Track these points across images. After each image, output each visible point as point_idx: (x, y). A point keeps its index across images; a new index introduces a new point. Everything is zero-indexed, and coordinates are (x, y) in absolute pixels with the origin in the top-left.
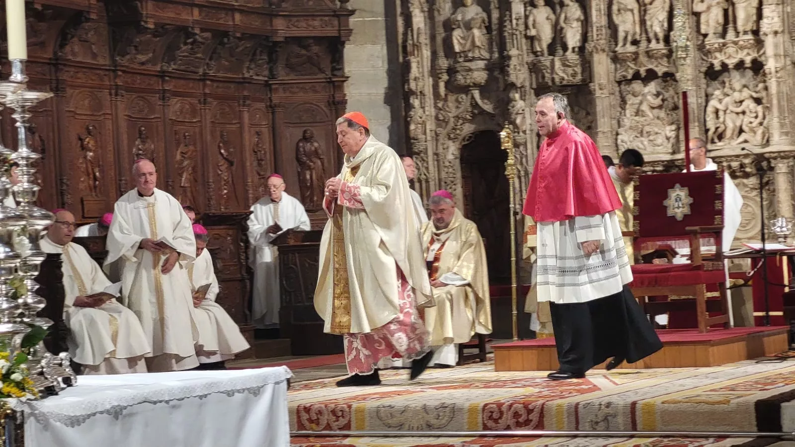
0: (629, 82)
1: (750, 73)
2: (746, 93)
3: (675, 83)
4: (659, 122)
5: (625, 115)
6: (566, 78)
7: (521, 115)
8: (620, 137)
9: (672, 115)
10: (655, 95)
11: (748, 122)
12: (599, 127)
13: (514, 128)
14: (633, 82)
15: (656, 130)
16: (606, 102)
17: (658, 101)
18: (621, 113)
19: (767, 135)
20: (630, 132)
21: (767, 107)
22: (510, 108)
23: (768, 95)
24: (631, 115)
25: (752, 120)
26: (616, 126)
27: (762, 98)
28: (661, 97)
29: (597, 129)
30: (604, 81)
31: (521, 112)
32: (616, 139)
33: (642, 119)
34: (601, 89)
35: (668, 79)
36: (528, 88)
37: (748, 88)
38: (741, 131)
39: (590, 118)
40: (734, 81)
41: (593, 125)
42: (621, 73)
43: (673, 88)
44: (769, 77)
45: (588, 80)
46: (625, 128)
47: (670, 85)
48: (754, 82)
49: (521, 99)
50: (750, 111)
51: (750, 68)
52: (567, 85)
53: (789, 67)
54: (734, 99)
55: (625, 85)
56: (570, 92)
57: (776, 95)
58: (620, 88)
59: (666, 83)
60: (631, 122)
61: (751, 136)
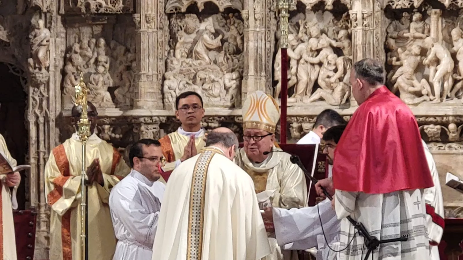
0: (181, 15)
1: (329, 17)
2: (324, 40)
3: (237, 21)
4: (216, 67)
5: (174, 56)
6: (104, 4)
7: (46, 47)
8: (167, 82)
9: (233, 60)
10: (212, 33)
11: (325, 76)
12: (142, 68)
13: (35, 64)
14: (186, 15)
15: (213, 77)
16: (153, 39)
17: (216, 42)
18: (169, 53)
19: (347, 93)
20: (180, 77)
21: (350, 60)
22: (30, 36)
23: (350, 45)
24: (182, 57)
25: (331, 74)
26: (163, 68)
27: (344, 48)
28: (220, 37)
29: (140, 71)
30: (152, 13)
31: (45, 43)
32: (163, 85)
33: (196, 62)
34: (147, 22)
35: (231, 15)
36: (55, 14)
37: (327, 34)
38: (316, 86)
39: (130, 56)
40: (309, 24)
41: (134, 64)
42: (172, 4)
43: (236, 28)
44: (354, 24)
45: (132, 10)
46: (174, 71)
47: (232, 23)
48: (334, 28)
49: (46, 27)
50: (328, 63)
51: (331, 11)
52: (105, 14)
53: (379, 14)
54: (309, 47)
55: (176, 19)
56: (105, 22)
57: (361, 46)
58: (170, 22)
59: (228, 21)
60: (182, 65)
61: (328, 93)
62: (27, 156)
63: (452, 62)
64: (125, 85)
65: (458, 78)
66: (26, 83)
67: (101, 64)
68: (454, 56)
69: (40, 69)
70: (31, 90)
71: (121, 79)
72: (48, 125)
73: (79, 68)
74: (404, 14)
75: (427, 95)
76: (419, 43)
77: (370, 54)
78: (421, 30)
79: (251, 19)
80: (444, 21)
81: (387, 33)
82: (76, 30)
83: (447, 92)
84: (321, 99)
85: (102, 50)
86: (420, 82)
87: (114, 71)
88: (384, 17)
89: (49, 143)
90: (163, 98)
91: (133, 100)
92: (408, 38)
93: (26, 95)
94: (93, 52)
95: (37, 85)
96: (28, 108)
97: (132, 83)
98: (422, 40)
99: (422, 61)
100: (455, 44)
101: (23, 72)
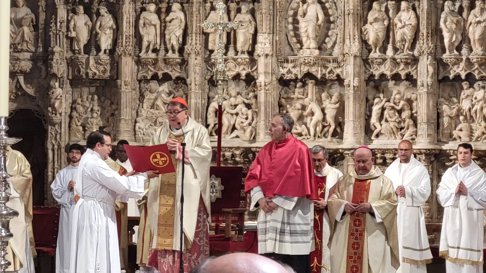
0: (147, 81)
1: (243, 84)
2: (240, 99)
3: (184, 85)
5: (143, 107)
6: (98, 73)
7: (60, 100)
8: (137, 124)
10: (167, 93)
11: (240, 122)
12: (122, 115)
13: (52, 111)
14: (151, 81)
16: (129, 96)
18: (139, 105)
19: (254, 133)
20: (146, 121)
21: (256, 112)
22: (50, 93)
23: (256, 102)
24: (147, 108)
25: (244, 120)
26: (135, 115)
27: (252, 104)
28: (172, 95)
29: (120, 116)
30: (128, 79)
31: (59, 97)
32: (135, 126)
33: (157, 112)
34: (126, 85)
35: (179, 81)
37: (241, 95)
38: (234, 128)
39: (114, 107)
40: (230, 88)
41: (116, 112)
42: (142, 73)
43: (183, 90)
44: (259, 89)
45: (115, 77)
46: (142, 118)
47: (180, 87)
48: (246, 91)
49: (60, 87)
50: (242, 114)
51: (244, 80)
52: (98, 79)
53: (275, 82)
54: (230, 103)
55: (144, 83)
56: (98, 85)
57: (263, 103)
58: (140, 86)
59: (178, 85)
60: (147, 113)
61: (242, 133)
62: (46, 170)
63: (322, 114)
64: (110, 126)
65: (326, 124)
66: (46, 123)
67: (95, 111)
68: (323, 110)
69: (56, 114)
70: (50, 127)
71: (108, 121)
72: (61, 150)
73: (81, 114)
74: (291, 83)
75: (306, 135)
76: (301, 101)
77: (269, 108)
78: (302, 93)
79: (193, 84)
80: (317, 87)
81: (280, 95)
82: (79, 90)
83: (318, 134)
84: (237, 137)
85: (96, 103)
86: (301, 127)
87: (103, 117)
88: (278, 85)
89: (61, 162)
90: (135, 135)
91: (115, 135)
92: (293, 98)
93: (46, 131)
94: (90, 104)
95: (54, 125)
96: (47, 139)
97: (115, 125)
98: (303, 100)
99: (302, 113)
100: (324, 102)
101: (44, 116)
